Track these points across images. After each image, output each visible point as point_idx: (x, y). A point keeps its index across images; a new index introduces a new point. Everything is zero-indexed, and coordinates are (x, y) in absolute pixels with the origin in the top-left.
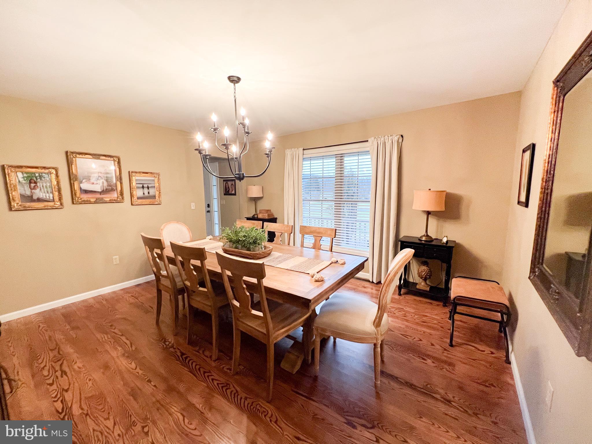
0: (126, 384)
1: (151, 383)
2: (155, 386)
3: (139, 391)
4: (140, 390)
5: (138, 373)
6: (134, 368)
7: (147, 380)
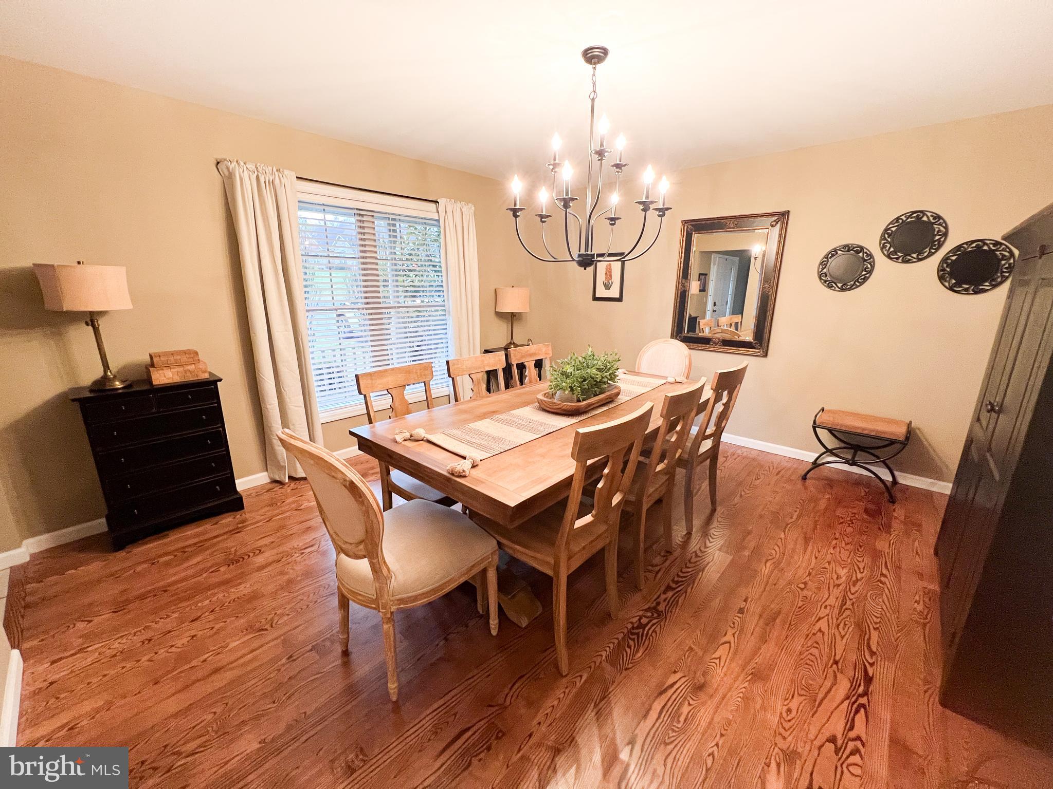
0: (764, 639)
1: (744, 608)
2: (745, 601)
3: (764, 616)
4: (761, 616)
5: (734, 635)
6: (728, 645)
7: (740, 615)
